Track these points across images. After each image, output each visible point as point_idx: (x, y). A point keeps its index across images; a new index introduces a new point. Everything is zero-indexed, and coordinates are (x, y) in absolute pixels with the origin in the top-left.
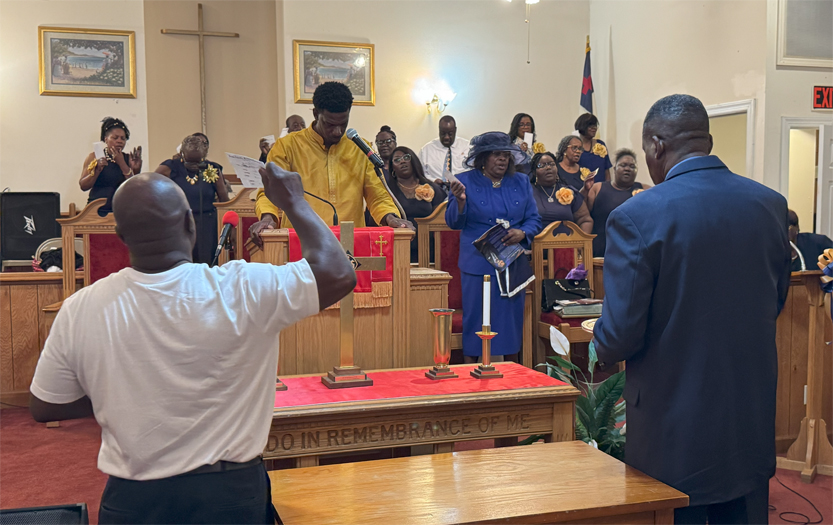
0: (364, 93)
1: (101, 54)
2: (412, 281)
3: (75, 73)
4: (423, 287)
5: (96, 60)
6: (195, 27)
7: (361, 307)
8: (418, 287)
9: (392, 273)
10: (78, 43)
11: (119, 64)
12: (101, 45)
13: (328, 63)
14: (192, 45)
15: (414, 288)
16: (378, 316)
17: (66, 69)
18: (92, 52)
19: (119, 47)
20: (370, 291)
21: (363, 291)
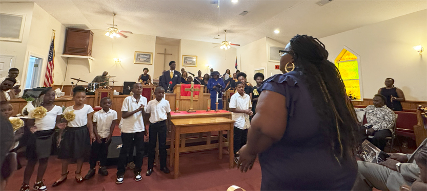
0: (195, 65)
1: (146, 57)
3: (141, 60)
4: (206, 96)
5: (145, 58)
6: (164, 52)
9: (200, 93)
10: (142, 54)
11: (149, 58)
12: (146, 55)
13: (189, 59)
14: (163, 56)
15: (204, 96)
17: (139, 59)
18: (145, 56)
19: (150, 55)
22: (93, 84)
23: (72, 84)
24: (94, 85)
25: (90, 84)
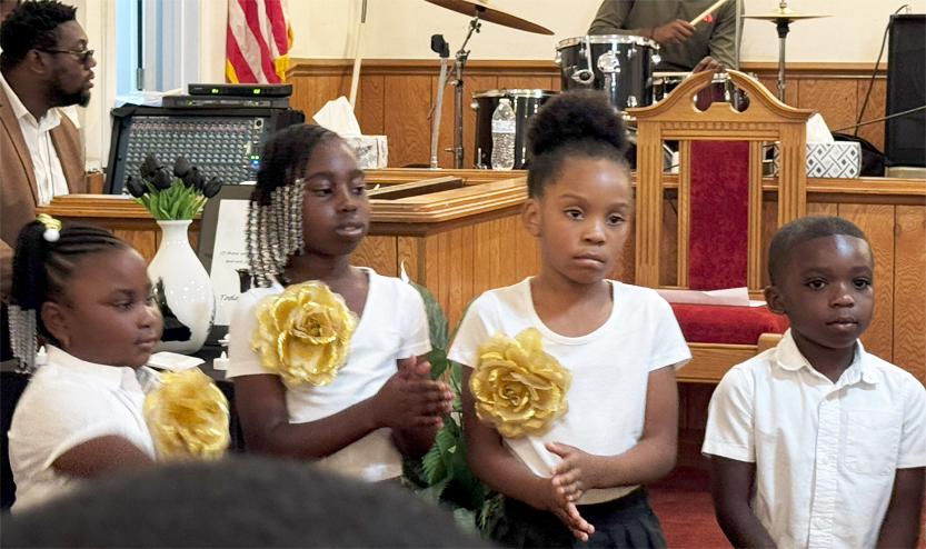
22: (599, 50)
23: (436, 56)
24: (609, 63)
25: (573, 53)
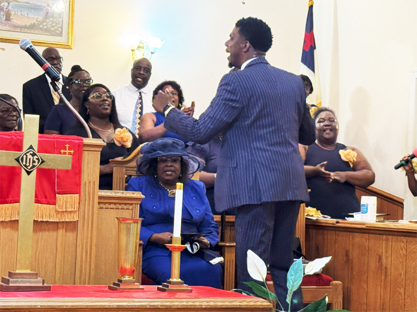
0: (61, 35)
2: (100, 198)
4: (112, 206)
7: (45, 220)
8: (107, 205)
9: (79, 185)
15: (102, 205)
16: (61, 232)
20: (55, 204)
21: (48, 204)
